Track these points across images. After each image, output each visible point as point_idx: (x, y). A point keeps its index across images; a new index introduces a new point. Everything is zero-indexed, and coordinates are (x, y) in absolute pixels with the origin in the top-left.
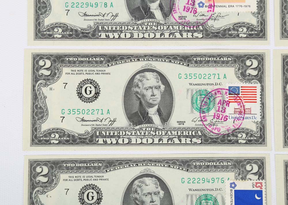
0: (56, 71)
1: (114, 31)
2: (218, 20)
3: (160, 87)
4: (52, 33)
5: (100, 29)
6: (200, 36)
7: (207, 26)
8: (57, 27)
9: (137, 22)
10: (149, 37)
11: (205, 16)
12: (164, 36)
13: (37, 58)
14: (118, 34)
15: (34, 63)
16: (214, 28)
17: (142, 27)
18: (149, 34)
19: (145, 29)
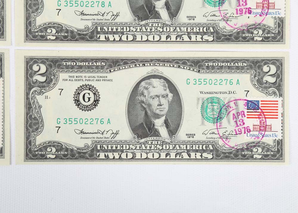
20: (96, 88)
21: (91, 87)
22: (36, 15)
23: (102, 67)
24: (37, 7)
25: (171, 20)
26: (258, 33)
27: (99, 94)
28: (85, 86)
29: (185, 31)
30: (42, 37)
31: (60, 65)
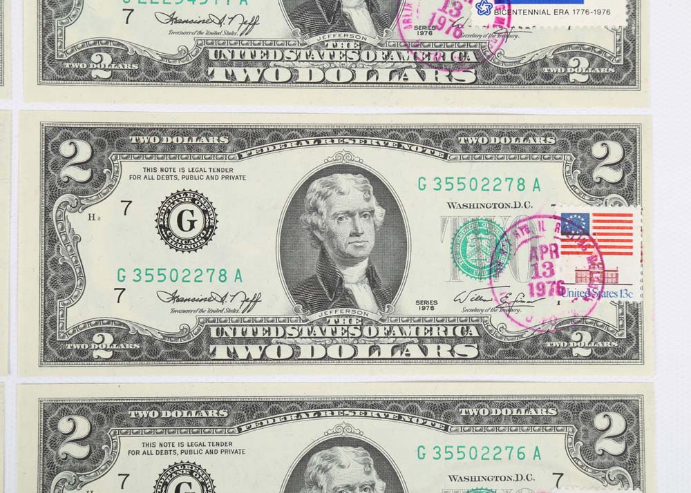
20: (205, 470)
21: (194, 469)
22: (67, 304)
23: (221, 421)
24: (70, 284)
25: (380, 309)
26: (582, 338)
27: (214, 484)
28: (180, 467)
29: (414, 334)
30: (82, 352)
31: (122, 418)
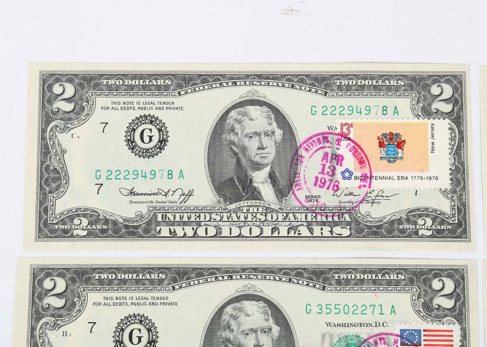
0: (75, 300)
1: (185, 224)
2: (379, 203)
3: (270, 329)
4: (69, 227)
5: (160, 219)
6: (346, 232)
7: (359, 215)
8: (80, 216)
9: (228, 207)
10: (251, 234)
11: (355, 195)
12: (279, 233)
13: (40, 274)
14: (193, 229)
15: (34, 283)
16: (371, 218)
17: (237, 216)
18: (251, 228)
19: (242, 219)
